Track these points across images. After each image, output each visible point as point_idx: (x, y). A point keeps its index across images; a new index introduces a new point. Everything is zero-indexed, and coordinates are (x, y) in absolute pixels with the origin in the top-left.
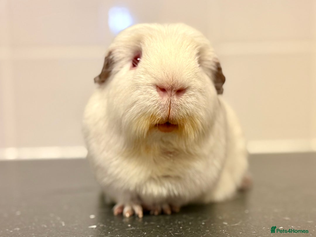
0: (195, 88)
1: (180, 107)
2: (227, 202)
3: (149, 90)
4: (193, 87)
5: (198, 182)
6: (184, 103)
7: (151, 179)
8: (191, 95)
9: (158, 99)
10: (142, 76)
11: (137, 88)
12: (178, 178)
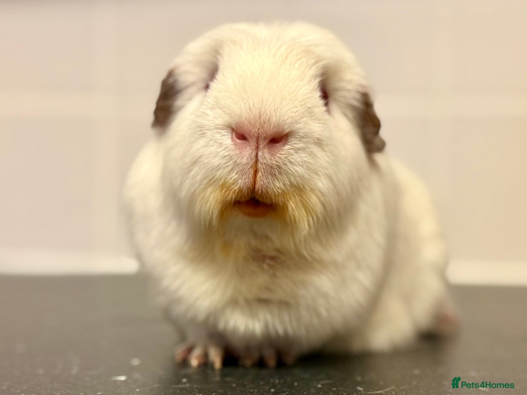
0: (306, 136)
1: (277, 170)
2: (397, 353)
3: (218, 136)
4: (301, 134)
5: (324, 313)
6: (285, 164)
7: (233, 302)
8: (299, 149)
9: (232, 153)
10: (208, 112)
11: (201, 134)
12: (284, 304)
